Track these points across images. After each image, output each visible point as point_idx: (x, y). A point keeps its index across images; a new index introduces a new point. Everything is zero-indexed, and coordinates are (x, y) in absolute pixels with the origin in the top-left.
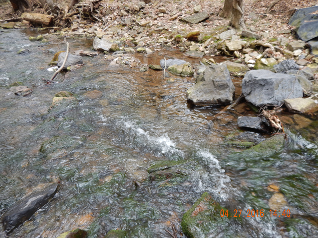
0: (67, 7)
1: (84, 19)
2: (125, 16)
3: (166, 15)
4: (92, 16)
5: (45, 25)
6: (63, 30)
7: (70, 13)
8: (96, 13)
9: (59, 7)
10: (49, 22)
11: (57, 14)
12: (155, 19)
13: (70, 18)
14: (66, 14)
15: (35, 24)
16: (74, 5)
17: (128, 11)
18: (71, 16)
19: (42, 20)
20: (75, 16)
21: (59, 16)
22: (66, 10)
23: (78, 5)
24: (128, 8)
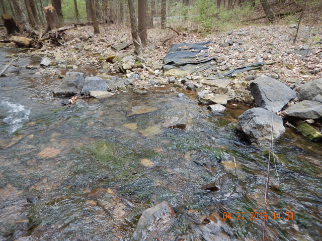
0: (42, 34)
1: (53, 43)
2: (79, 42)
3: (104, 43)
4: (57, 41)
5: (26, 47)
6: (37, 51)
7: (43, 38)
8: (61, 39)
9: (36, 33)
10: (28, 44)
11: (34, 38)
12: (97, 46)
13: (43, 42)
14: (40, 38)
15: (19, 45)
16: (47, 32)
17: (81, 39)
18: (43, 40)
19: (24, 42)
20: (46, 41)
21: (35, 40)
22: (41, 36)
23: (50, 32)
24: (82, 37)
